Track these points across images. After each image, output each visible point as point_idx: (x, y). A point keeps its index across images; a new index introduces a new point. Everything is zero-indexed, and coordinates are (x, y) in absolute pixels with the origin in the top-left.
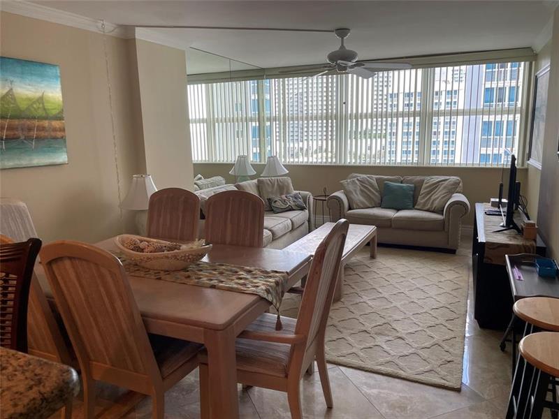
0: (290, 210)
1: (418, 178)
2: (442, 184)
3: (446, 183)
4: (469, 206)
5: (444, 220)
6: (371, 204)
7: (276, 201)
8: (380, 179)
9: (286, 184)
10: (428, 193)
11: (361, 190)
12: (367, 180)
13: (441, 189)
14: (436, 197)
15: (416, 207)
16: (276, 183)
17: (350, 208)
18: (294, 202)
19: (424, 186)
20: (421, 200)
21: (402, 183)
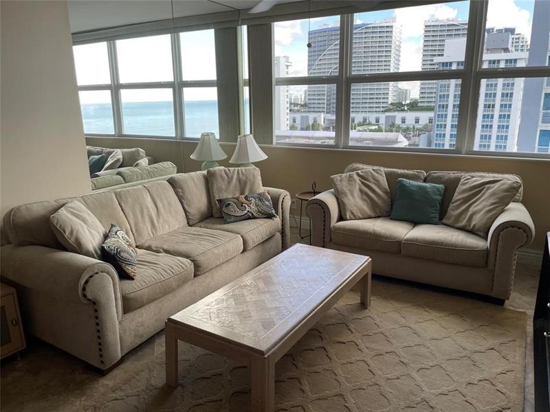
0: (249, 218)
1: (452, 174)
2: (488, 188)
3: (496, 186)
4: (534, 233)
5: (487, 252)
6: (375, 211)
7: (229, 204)
8: (392, 173)
9: (251, 178)
10: (466, 200)
11: (361, 191)
12: (373, 175)
13: (487, 195)
14: (479, 207)
15: (444, 221)
16: (235, 177)
17: (341, 218)
18: (257, 205)
19: (460, 188)
20: (453, 212)
21: (425, 181)
